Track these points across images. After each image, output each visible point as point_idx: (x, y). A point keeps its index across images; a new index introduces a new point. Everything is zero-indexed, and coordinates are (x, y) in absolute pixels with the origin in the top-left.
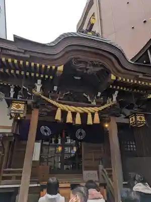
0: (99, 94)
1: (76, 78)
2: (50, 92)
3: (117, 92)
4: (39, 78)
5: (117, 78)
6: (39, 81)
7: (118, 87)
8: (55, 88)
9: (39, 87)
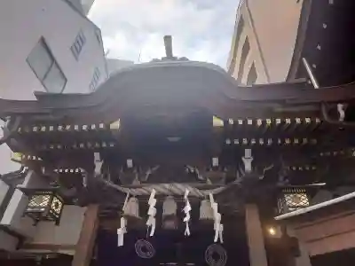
0: (215, 161)
1: (171, 139)
2: (124, 170)
3: (248, 152)
4: (97, 150)
6: (97, 156)
8: (130, 163)
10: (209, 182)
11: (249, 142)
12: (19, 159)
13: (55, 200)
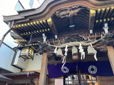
0: (91, 31)
4: (43, 33)
5: (97, 11)
7: (105, 20)
8: (56, 37)
9: (45, 39)
10: (89, 40)
11: (107, 20)
12: (17, 42)
13: (31, 51)
